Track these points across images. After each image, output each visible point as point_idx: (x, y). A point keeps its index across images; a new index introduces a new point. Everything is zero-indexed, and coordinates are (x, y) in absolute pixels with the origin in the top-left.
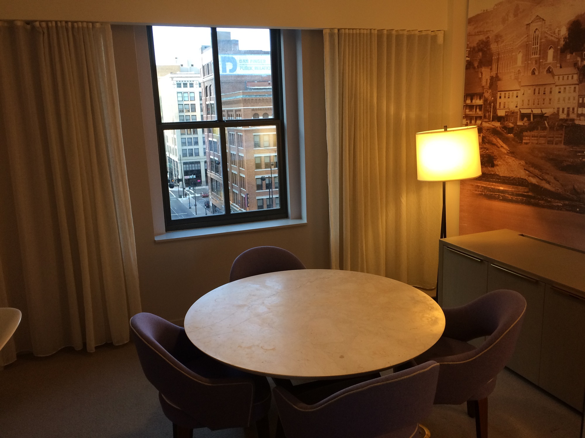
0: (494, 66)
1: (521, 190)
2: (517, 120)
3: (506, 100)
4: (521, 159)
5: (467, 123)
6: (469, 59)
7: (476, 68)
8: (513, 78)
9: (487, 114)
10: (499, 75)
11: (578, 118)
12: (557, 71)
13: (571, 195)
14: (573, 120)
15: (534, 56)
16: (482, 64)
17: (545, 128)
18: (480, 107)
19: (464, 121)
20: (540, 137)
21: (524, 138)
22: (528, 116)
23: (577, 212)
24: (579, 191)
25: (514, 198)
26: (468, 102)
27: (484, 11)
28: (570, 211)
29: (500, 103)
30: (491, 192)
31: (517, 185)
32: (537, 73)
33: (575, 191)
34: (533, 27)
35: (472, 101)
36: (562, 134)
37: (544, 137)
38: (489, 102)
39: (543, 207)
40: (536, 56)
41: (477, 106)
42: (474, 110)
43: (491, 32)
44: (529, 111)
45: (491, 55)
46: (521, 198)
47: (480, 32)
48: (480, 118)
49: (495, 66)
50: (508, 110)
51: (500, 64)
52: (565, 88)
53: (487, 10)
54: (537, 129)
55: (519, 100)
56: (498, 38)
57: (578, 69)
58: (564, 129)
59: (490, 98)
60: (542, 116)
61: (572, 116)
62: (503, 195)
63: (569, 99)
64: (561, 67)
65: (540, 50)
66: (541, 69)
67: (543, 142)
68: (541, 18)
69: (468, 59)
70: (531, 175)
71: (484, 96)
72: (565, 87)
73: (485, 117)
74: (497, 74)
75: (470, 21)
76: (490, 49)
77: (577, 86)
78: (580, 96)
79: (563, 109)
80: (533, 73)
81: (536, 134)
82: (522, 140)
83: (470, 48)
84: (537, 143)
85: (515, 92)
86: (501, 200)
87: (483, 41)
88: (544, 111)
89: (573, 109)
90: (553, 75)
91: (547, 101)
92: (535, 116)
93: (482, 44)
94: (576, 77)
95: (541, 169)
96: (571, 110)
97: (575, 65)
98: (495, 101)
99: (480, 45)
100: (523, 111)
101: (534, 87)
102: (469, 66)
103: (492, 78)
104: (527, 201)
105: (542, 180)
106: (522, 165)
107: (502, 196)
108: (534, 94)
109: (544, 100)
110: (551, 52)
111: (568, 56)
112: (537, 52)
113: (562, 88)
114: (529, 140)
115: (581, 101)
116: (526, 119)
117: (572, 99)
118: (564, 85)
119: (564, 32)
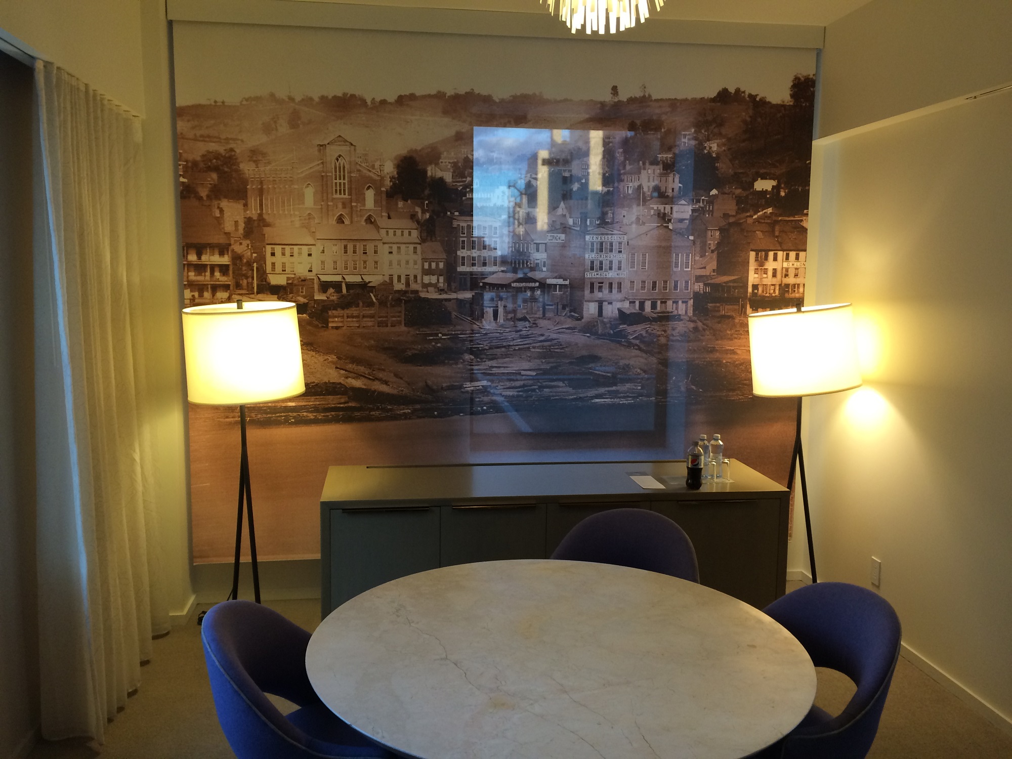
0: (253, 202)
1: (332, 401)
2: (314, 292)
3: (287, 259)
4: (329, 351)
5: (193, 296)
6: (185, 180)
7: (205, 198)
8: (297, 224)
9: (244, 282)
10: (265, 216)
11: (425, 290)
12: (383, 222)
13: (424, 396)
14: (417, 292)
15: (338, 196)
16: (217, 193)
17: (371, 304)
18: (224, 269)
19: (188, 294)
20: (364, 317)
21: (330, 320)
22: (337, 286)
23: (435, 417)
24: (435, 387)
25: (320, 416)
26: (192, 257)
27: (215, 102)
28: (424, 417)
29: (273, 264)
30: (267, 413)
31: (324, 395)
32: (347, 222)
33: (428, 389)
34: (333, 152)
35: (199, 258)
36: (400, 312)
37: (372, 316)
38: (247, 262)
39: (379, 419)
40: (342, 196)
41: (213, 268)
42: (208, 274)
43: (239, 142)
44: (338, 278)
45: (245, 182)
46: (333, 413)
47: (209, 136)
48: (226, 287)
49: (255, 200)
50: (293, 276)
51: (266, 199)
52: (399, 248)
53: (223, 102)
54: (357, 306)
55: (315, 262)
56: (255, 155)
57: (418, 222)
58: (403, 305)
59: (249, 254)
60: (364, 286)
61: (414, 286)
62: (295, 414)
63: (407, 262)
64: (389, 217)
65: (350, 189)
66: (354, 216)
67: (370, 324)
68: (346, 141)
69: (182, 179)
70: (351, 375)
71: (233, 250)
72: (399, 245)
73: (238, 286)
74: (261, 215)
75: (177, 113)
76: (238, 171)
77: (419, 247)
78: (424, 260)
79: (399, 277)
80: (340, 220)
81: (355, 313)
82: (327, 323)
83: (187, 161)
84: (358, 327)
85: (305, 248)
86: (292, 424)
87: (220, 154)
88: (367, 279)
89: (415, 277)
90: (378, 228)
91: (370, 264)
92: (349, 286)
93: (217, 158)
94: (415, 233)
95: (369, 365)
96: (412, 278)
97: (413, 217)
98: (262, 259)
99: (211, 161)
100: (324, 278)
101: (345, 243)
102: (186, 193)
103: (249, 221)
104: (345, 416)
105: (374, 380)
106: (332, 362)
107: (294, 418)
108: (346, 252)
109: (365, 262)
110: (370, 195)
111: (401, 204)
112: (344, 190)
113: (395, 247)
114: (341, 322)
115: (426, 266)
116: (331, 290)
117: (411, 263)
118: (397, 243)
119: (389, 168)
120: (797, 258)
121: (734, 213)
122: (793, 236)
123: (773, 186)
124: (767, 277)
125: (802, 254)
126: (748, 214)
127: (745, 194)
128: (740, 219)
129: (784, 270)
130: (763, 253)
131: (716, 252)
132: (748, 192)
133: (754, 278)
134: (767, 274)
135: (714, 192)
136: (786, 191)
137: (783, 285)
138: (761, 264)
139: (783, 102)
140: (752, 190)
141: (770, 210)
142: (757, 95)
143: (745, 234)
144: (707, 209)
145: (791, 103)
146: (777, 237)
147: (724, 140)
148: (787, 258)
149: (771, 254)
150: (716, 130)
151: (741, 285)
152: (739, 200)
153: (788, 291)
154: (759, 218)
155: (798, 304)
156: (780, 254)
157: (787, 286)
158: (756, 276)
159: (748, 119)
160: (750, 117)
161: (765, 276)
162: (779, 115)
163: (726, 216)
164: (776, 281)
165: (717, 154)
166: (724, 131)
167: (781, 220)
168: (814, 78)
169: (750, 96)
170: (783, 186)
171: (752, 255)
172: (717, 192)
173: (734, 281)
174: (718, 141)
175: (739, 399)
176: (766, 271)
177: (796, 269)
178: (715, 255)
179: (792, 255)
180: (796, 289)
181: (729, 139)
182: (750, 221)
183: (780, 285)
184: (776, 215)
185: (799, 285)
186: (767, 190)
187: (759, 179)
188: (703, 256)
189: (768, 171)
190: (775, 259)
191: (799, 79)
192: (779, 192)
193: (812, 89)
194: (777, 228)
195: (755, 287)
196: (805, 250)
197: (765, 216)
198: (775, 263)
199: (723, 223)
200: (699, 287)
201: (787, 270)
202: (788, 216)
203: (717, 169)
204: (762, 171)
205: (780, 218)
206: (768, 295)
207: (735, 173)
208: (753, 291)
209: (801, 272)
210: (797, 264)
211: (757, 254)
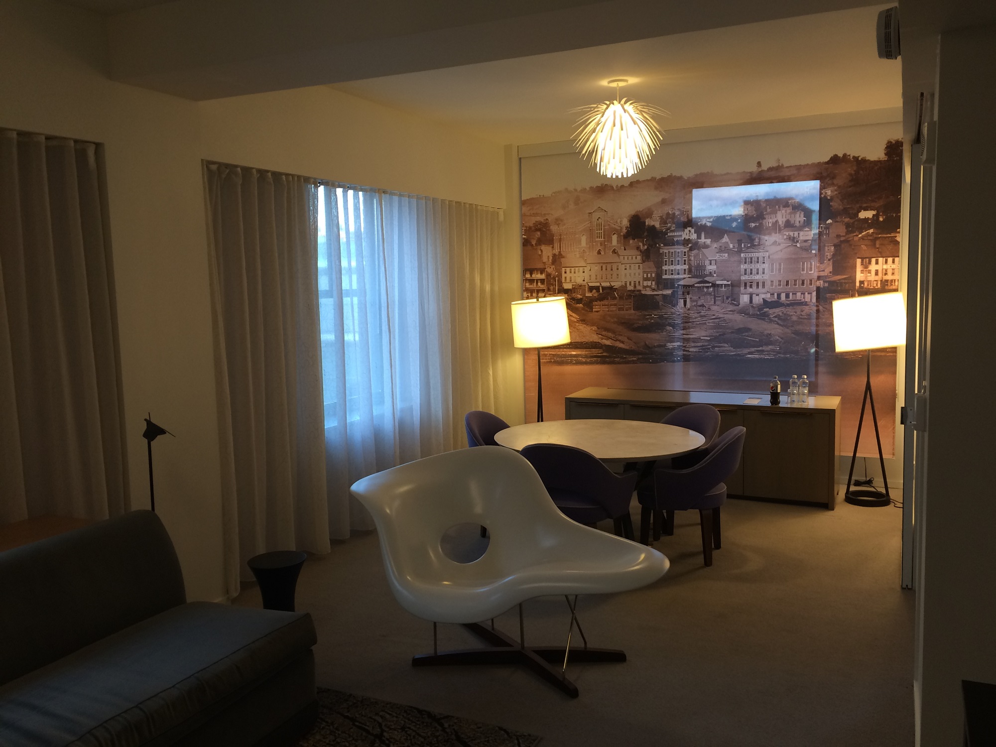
0: (556, 245)
1: (595, 352)
2: (585, 292)
3: (572, 275)
4: (593, 325)
5: (528, 296)
6: (525, 237)
7: (534, 245)
8: (578, 256)
9: (552, 288)
10: (561, 253)
11: (645, 289)
12: (621, 252)
13: (644, 350)
14: (640, 291)
15: (598, 239)
16: (540, 242)
17: (615, 298)
18: (542, 281)
19: (525, 294)
20: (611, 305)
21: (594, 307)
22: (597, 288)
23: (651, 363)
24: (650, 346)
25: (588, 360)
26: (528, 276)
27: (540, 196)
28: (644, 363)
29: (566, 278)
30: (562, 358)
31: (590, 349)
32: (602, 253)
33: (647, 347)
34: (596, 215)
35: (531, 276)
36: (631, 302)
37: (615, 305)
38: (553, 277)
39: (619, 363)
40: (600, 239)
41: (537, 280)
42: (535, 284)
43: (550, 215)
44: (598, 284)
45: (553, 235)
46: (595, 359)
47: (537, 214)
48: (543, 291)
49: (557, 245)
50: (575, 284)
51: (563, 244)
52: (630, 266)
53: (543, 196)
54: (608, 299)
55: (586, 275)
56: (558, 221)
57: (641, 251)
58: (632, 298)
59: (554, 273)
60: (611, 288)
61: (638, 288)
62: (576, 359)
63: (635, 274)
64: (625, 250)
65: (604, 235)
66: (606, 249)
67: (614, 309)
68: (603, 210)
69: (524, 236)
70: (604, 337)
71: (547, 271)
72: (630, 265)
73: (549, 290)
74: (560, 252)
75: (523, 203)
76: (549, 230)
77: (641, 265)
78: (644, 272)
79: (630, 282)
80: (599, 253)
81: (607, 303)
82: (592, 309)
83: (526, 227)
84: (608, 311)
85: (581, 268)
86: (574, 364)
87: (541, 222)
88: (613, 284)
89: (639, 282)
90: (619, 256)
91: (615, 276)
92: (604, 288)
93: (540, 224)
94: (639, 258)
95: (614, 332)
96: (637, 283)
97: (638, 248)
98: (560, 275)
99: (537, 226)
100: (591, 284)
101: (601, 264)
102: (526, 243)
103: (554, 255)
104: (602, 360)
105: (616, 341)
106: (594, 330)
107: (575, 360)
108: (602, 270)
109: (612, 275)
110: (615, 238)
111: (631, 241)
112: (601, 236)
113: (628, 266)
114: (600, 308)
115: (645, 276)
116: (594, 291)
117: (637, 274)
118: (629, 263)
119: (625, 222)
120: (893, 262)
121: (844, 234)
122: (890, 247)
123: (873, 215)
124: (871, 276)
125: (897, 259)
126: (855, 234)
127: (852, 221)
128: (849, 238)
129: (884, 270)
130: (867, 259)
131: (832, 260)
132: (854, 220)
133: (861, 276)
134: (870, 273)
135: (829, 221)
136: (884, 217)
137: (883, 281)
138: (866, 267)
139: (879, 159)
140: (857, 219)
141: (871, 231)
142: (859, 156)
143: (853, 247)
144: (825, 232)
145: (886, 159)
146: (878, 248)
147: (836, 188)
148: (886, 262)
149: (873, 260)
150: (830, 182)
151: (851, 281)
152: (848, 226)
153: (888, 285)
154: (863, 236)
155: (898, 291)
156: (881, 260)
157: (887, 281)
158: (862, 275)
159: (853, 172)
160: (855, 171)
161: (869, 275)
162: (876, 168)
163: (838, 236)
164: (879, 278)
165: (831, 197)
166: (835, 182)
167: (880, 237)
168: (903, 140)
169: (854, 157)
170: (881, 214)
171: (859, 261)
172: (832, 221)
173: (845, 279)
174: (831, 188)
175: (852, 358)
176: (870, 272)
177: (893, 269)
178: (831, 263)
179: (890, 260)
180: (893, 283)
181: (839, 187)
182: (856, 239)
183: (881, 281)
184: (877, 234)
185: (895, 280)
186: (868, 218)
187: (862, 211)
188: (821, 262)
189: (869, 205)
190: (877, 263)
191: (891, 142)
192: (878, 218)
193: (901, 148)
194: (878, 243)
195: (862, 282)
196: (898, 257)
197: (868, 235)
198: (877, 265)
199: (836, 241)
200: (820, 283)
201: (886, 270)
202: (887, 234)
203: (831, 206)
204: (865, 205)
205: (880, 236)
206: (872, 287)
207: (844, 208)
208: (860, 285)
209: (896, 272)
210: (893, 266)
211: (862, 261)
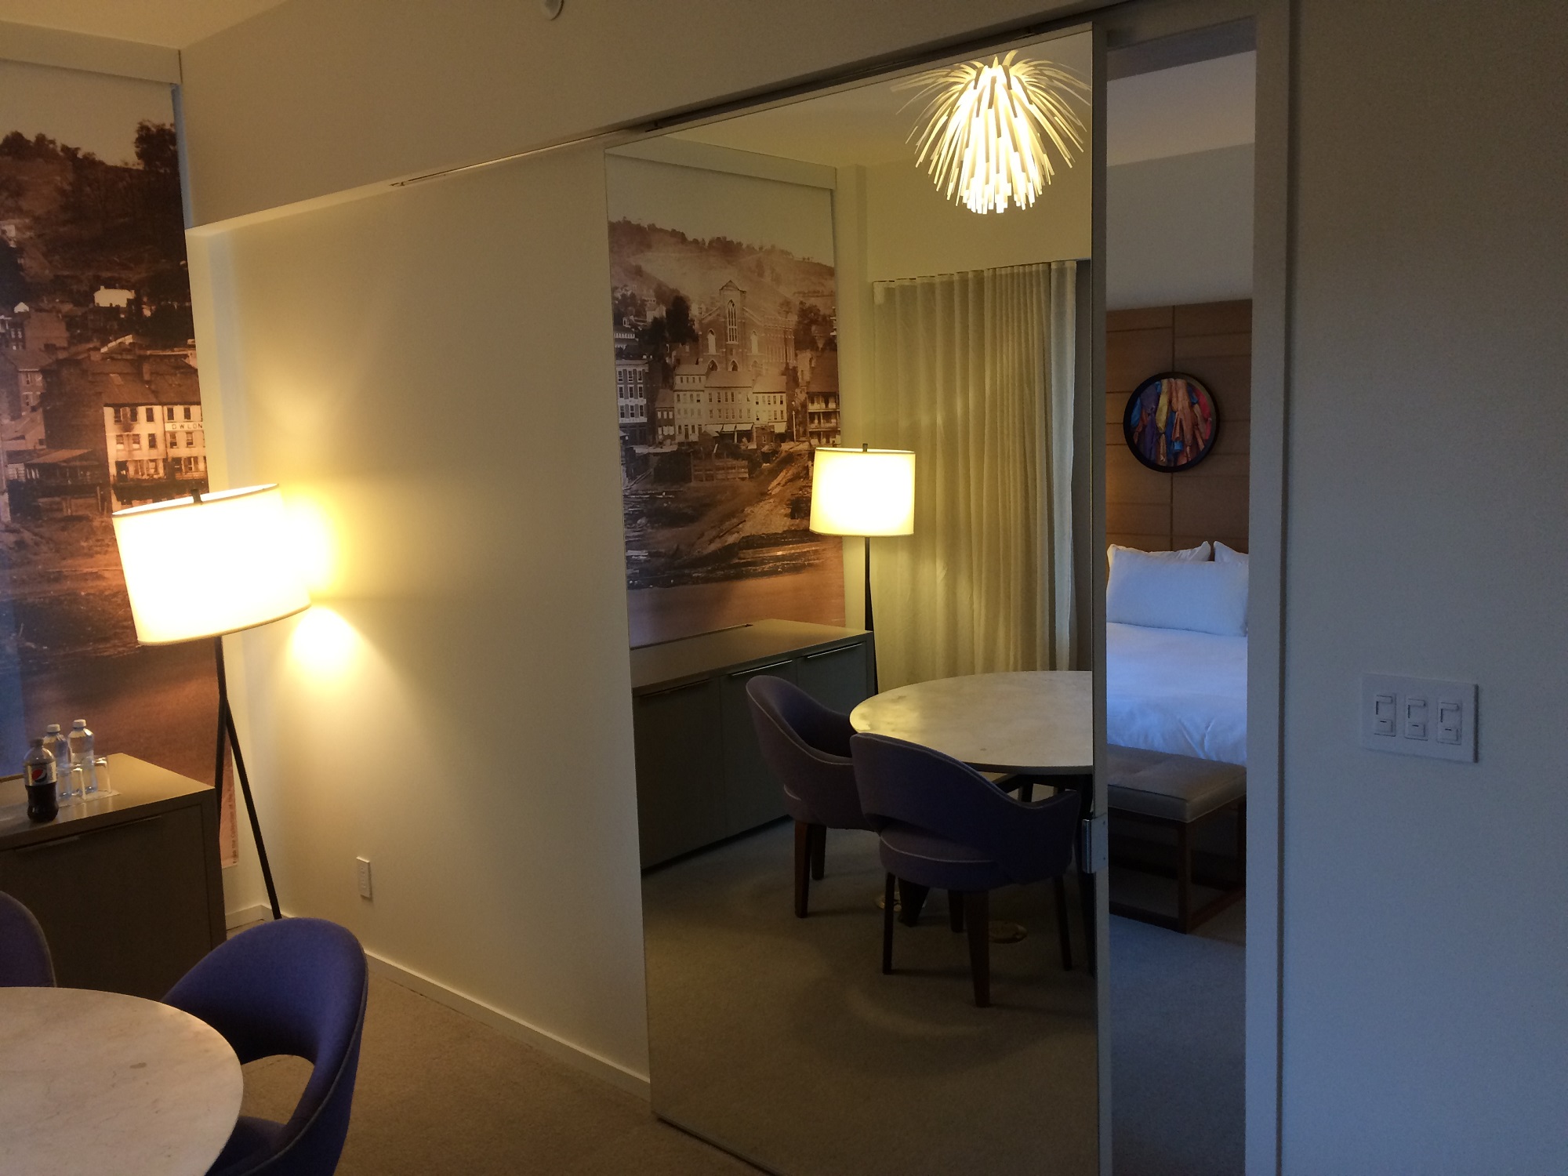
120: (187, 415)
121: (65, 345)
122: (176, 380)
123: (128, 300)
124: (140, 449)
125: (194, 409)
126: (91, 346)
127: (79, 311)
128: (78, 353)
129: (168, 435)
130: (128, 409)
131: (41, 410)
132: (84, 310)
133: (118, 451)
134: (139, 443)
135: (21, 307)
136: (153, 308)
137: (170, 460)
138: (127, 428)
139: (126, 164)
140: (91, 306)
141: (128, 339)
142: (77, 149)
143: (90, 378)
144: (13, 336)
145: (141, 167)
146: (148, 382)
147: (27, 221)
148: (171, 416)
149: (142, 411)
150: (10, 203)
151: (97, 463)
152: (71, 322)
153: (180, 470)
154: (111, 351)
155: (197, 488)
156: (157, 410)
157: (177, 460)
158: (121, 447)
159: (68, 188)
160: (71, 184)
161: (136, 446)
162: (121, 185)
163: (50, 348)
164: (158, 453)
165: (18, 243)
166: (25, 204)
167: (151, 355)
168: (173, 130)
169: (65, 149)
170: (145, 299)
171: (109, 413)
172: (27, 309)
173: (81, 457)
174: (17, 221)
175: (119, 652)
176: (136, 439)
177: (189, 433)
178: (39, 416)
179: (179, 410)
180: (193, 466)
181: (37, 219)
182: (95, 357)
183: (165, 460)
184: (141, 347)
185: (196, 459)
186: (118, 307)
187: (102, 287)
188: (16, 416)
189: (116, 275)
190: (150, 418)
191: (148, 129)
192: (140, 310)
193: (172, 148)
194: (146, 368)
195: (121, 465)
196: (199, 403)
197: (122, 349)
198: (151, 425)
199: (47, 360)
200: (16, 471)
201: (173, 435)
202: (164, 348)
203: (20, 268)
204: (106, 274)
205: (149, 352)
206: (145, 477)
207: (57, 277)
208: (118, 472)
209: (196, 438)
210: (189, 426)
211: (117, 412)
